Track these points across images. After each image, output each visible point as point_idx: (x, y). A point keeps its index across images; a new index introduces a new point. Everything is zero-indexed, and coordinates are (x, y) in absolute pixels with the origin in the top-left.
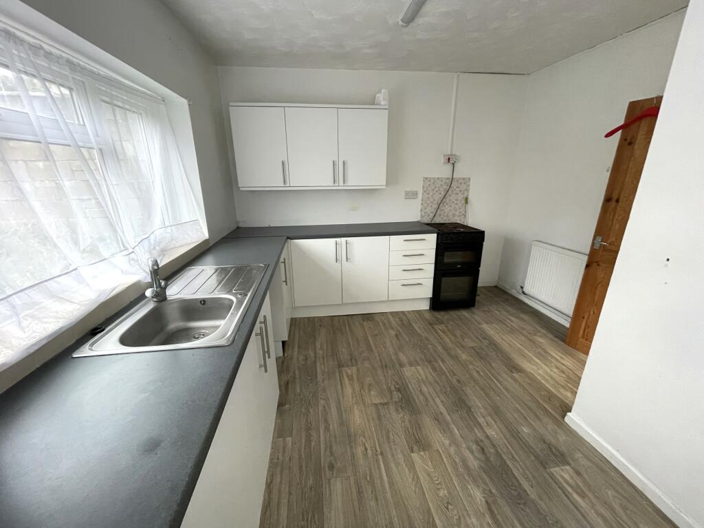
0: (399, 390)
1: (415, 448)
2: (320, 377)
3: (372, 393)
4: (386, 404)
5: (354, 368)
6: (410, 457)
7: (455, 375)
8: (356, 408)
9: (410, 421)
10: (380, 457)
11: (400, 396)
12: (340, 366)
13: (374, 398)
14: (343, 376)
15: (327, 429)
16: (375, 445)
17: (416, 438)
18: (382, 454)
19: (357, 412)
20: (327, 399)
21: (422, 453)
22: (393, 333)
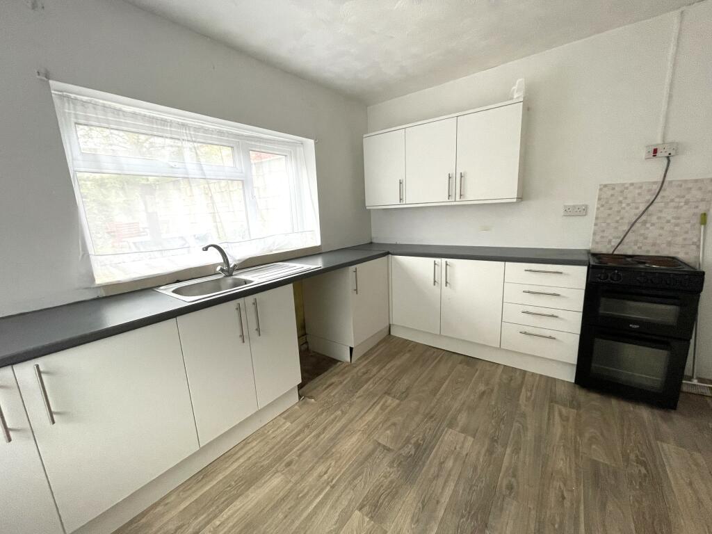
0: (417, 446)
1: (366, 509)
2: (360, 392)
3: (388, 432)
4: (389, 450)
5: (397, 401)
6: (353, 512)
7: (514, 476)
8: (358, 434)
9: (392, 482)
10: (328, 488)
11: (413, 452)
12: (387, 393)
13: (385, 437)
14: (379, 403)
15: (318, 435)
16: (337, 475)
17: (378, 502)
18: (333, 487)
19: (355, 438)
20: (344, 413)
21: (367, 519)
22: (482, 388)
